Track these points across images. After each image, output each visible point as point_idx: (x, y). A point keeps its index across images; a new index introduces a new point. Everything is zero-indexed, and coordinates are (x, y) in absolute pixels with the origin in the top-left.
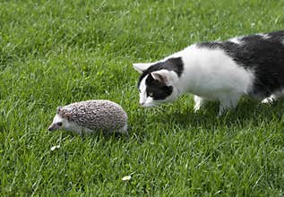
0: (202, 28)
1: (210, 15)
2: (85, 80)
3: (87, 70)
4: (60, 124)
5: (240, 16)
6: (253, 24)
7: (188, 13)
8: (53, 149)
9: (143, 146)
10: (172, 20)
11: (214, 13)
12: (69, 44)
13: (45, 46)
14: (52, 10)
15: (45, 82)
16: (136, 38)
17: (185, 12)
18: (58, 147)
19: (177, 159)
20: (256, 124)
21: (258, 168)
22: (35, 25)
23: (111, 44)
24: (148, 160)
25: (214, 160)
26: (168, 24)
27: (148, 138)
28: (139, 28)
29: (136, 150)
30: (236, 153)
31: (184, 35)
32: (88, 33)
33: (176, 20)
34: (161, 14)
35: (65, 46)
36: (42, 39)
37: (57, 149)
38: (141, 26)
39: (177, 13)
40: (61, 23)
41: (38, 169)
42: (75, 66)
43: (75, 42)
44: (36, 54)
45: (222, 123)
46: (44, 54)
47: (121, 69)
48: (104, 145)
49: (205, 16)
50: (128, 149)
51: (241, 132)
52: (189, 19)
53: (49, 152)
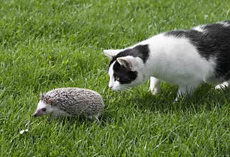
0: (159, 20)
1: (167, 7)
2: (51, 69)
3: (53, 59)
4: (44, 110)
5: (194, 8)
6: (206, 16)
7: (146, 6)
8: (22, 132)
9: (105, 129)
10: (131, 12)
11: (170, 6)
12: (36, 36)
13: (14, 37)
14: (21, 4)
15: (14, 71)
16: (98, 29)
17: (143, 5)
18: (27, 130)
19: (136, 141)
20: (209, 108)
21: (211, 149)
22: (5, 18)
23: (75, 35)
24: (110, 143)
25: (171, 142)
26: (128, 16)
27: (110, 122)
28: (101, 20)
29: (98, 133)
30: (191, 135)
31: (143, 27)
32: (54, 25)
33: (135, 13)
34: (121, 7)
35: (33, 38)
36: (11, 31)
37: (25, 132)
38: (103, 18)
39: (137, 6)
40: (29, 16)
41: (8, 151)
42: (42, 56)
43: (41, 33)
44: (5, 44)
45: (178, 107)
46: (13, 44)
47: (84, 58)
48: (69, 128)
49: (162, 9)
50: (91, 132)
51: (196, 116)
52: (147, 12)
53: (18, 136)
